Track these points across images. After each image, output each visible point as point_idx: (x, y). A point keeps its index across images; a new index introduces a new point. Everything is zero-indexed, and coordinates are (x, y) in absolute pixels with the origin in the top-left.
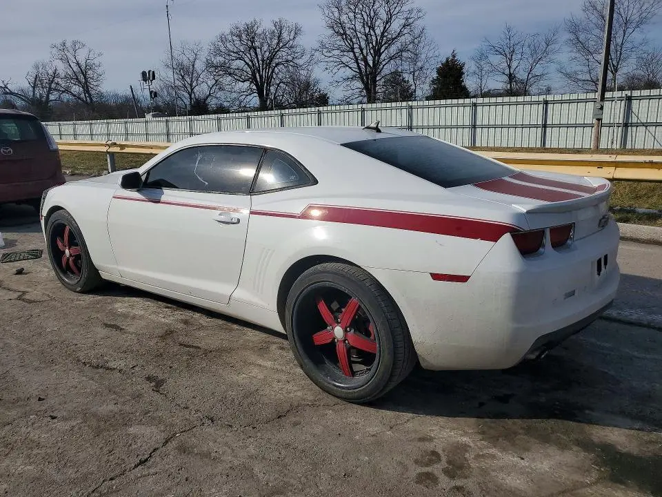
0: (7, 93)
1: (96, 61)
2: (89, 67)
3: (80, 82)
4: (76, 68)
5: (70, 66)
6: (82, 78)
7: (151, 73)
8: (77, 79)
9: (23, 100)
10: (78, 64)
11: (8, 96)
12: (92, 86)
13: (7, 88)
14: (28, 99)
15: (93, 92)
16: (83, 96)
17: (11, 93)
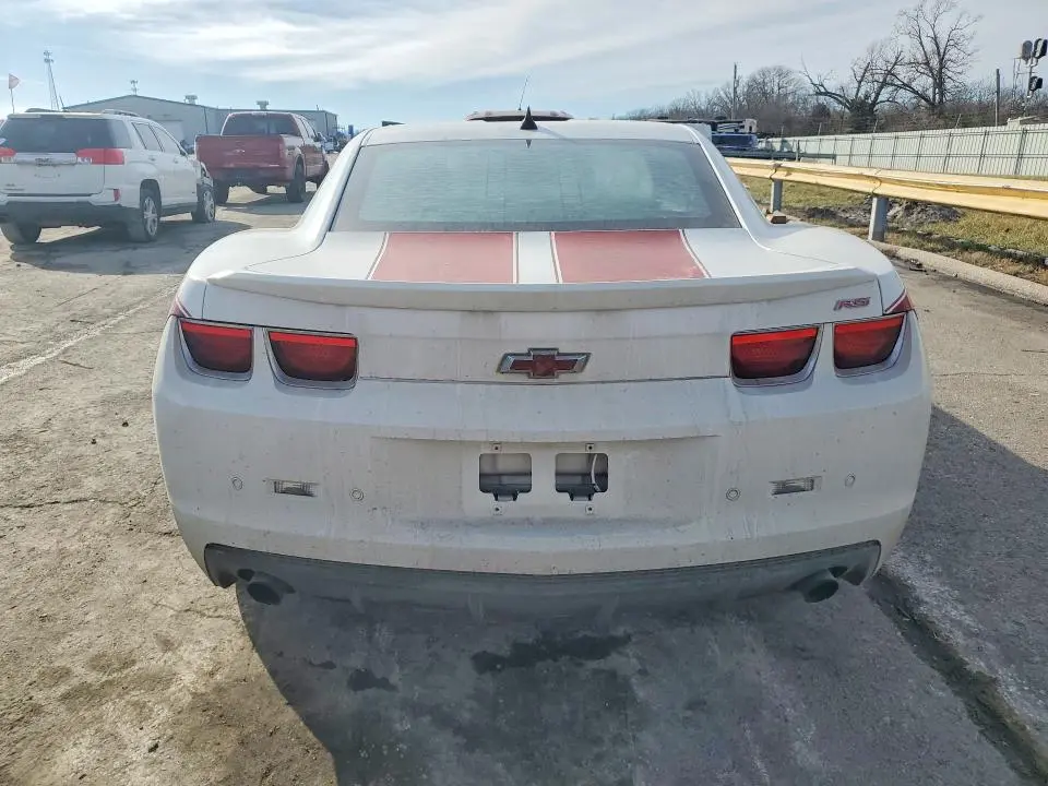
0: (821, 94)
1: (967, 31)
2: (953, 42)
3: (931, 70)
4: (929, 46)
5: (921, 43)
6: (935, 62)
7: (1040, 44)
8: (927, 64)
9: (840, 102)
10: (935, 39)
11: (822, 98)
12: (950, 74)
13: (822, 86)
14: (848, 101)
15: (949, 85)
16: (930, 93)
17: (827, 93)
